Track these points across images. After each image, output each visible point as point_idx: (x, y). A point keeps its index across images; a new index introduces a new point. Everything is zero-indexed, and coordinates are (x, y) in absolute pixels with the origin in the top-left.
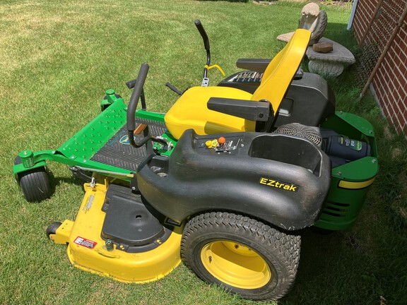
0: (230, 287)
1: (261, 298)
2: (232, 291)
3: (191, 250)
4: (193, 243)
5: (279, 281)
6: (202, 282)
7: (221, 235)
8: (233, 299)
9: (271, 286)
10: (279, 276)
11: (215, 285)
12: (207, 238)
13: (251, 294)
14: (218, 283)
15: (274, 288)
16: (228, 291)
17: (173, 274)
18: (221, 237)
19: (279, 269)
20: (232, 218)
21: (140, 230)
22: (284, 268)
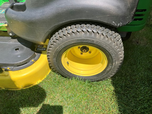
0: (82, 77)
1: (102, 78)
2: (84, 79)
3: (55, 59)
4: (55, 54)
5: (114, 64)
6: (65, 79)
7: (72, 41)
8: (86, 83)
9: (108, 69)
10: (114, 60)
11: (74, 78)
12: (63, 46)
13: (95, 78)
14: (75, 76)
15: (110, 70)
16: (82, 80)
17: (47, 78)
18: (73, 42)
19: (114, 55)
20: (78, 27)
21: (19, 56)
22: (117, 54)
